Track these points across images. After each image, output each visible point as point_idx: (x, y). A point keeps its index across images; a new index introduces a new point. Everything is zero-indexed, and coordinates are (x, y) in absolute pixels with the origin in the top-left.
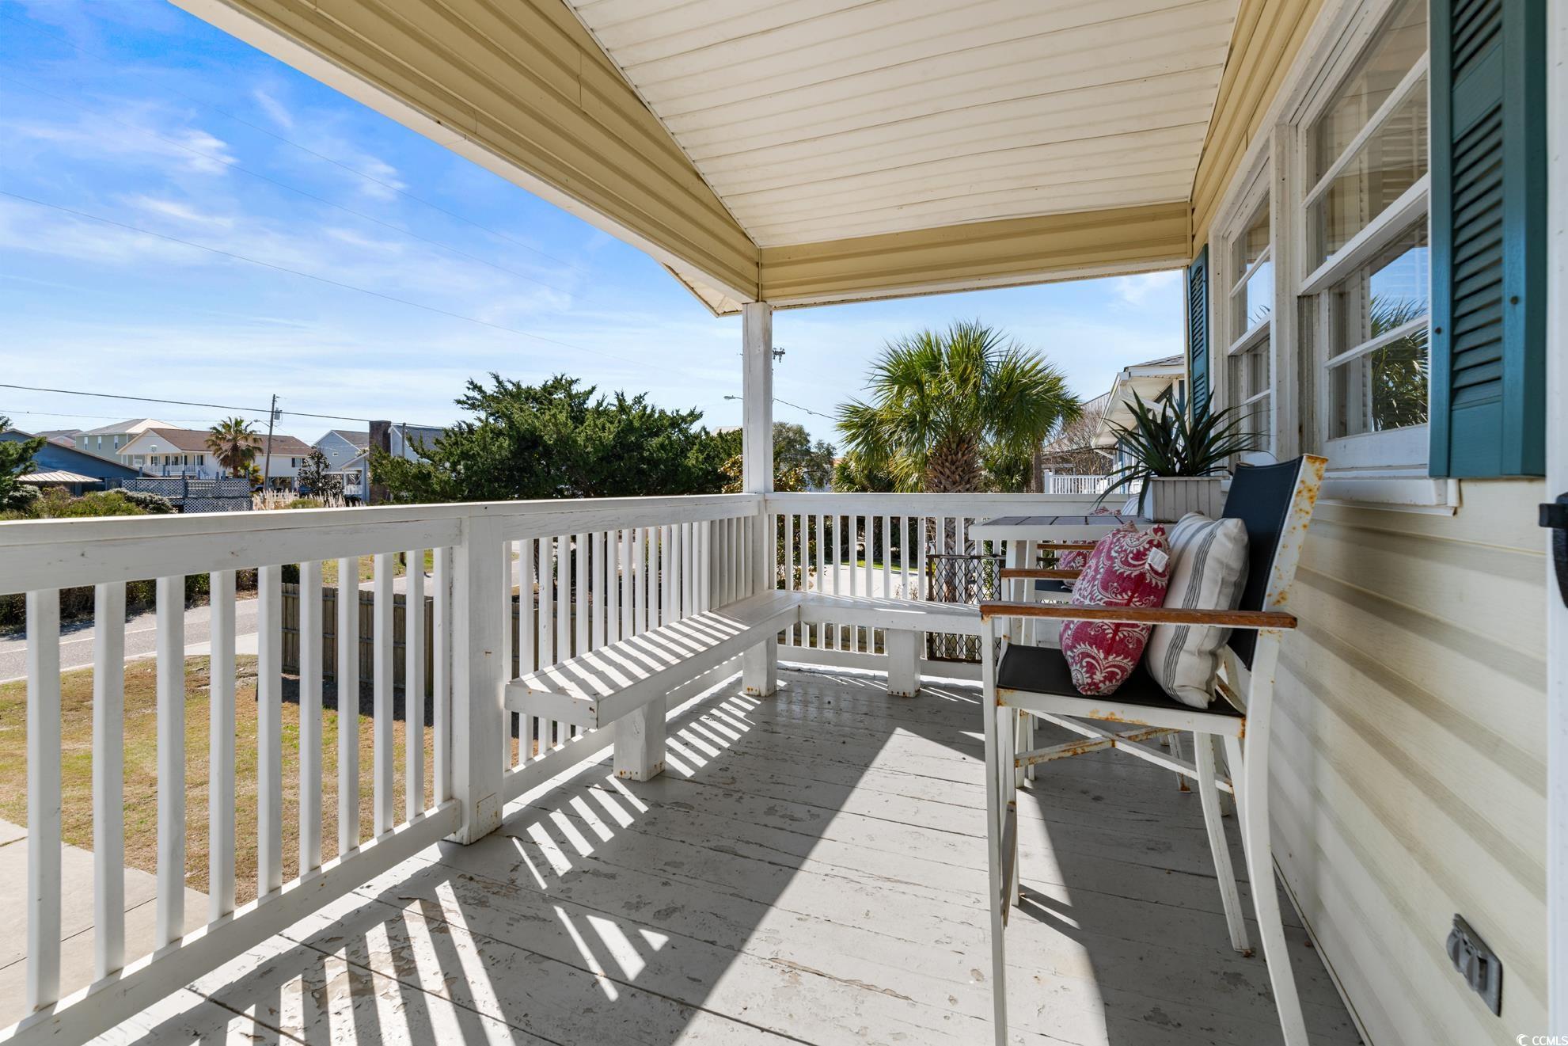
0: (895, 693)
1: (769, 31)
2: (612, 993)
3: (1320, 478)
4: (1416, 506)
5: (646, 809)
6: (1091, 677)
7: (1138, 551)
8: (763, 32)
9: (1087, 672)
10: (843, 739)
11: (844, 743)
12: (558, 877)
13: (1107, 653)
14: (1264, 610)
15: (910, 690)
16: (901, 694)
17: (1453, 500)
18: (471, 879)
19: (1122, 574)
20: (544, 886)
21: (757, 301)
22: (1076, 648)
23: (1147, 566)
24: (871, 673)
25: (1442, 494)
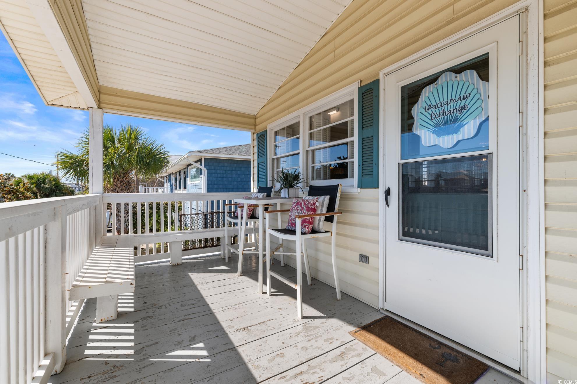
0: (174, 265)
1: (166, 20)
2: (209, 360)
3: (341, 188)
4: (345, 192)
5: (133, 325)
6: (308, 230)
7: (314, 203)
8: (163, 19)
9: (307, 229)
10: (176, 281)
11: (177, 282)
12: (134, 355)
13: (310, 224)
14: (335, 212)
15: (180, 262)
16: (177, 264)
17: (359, 192)
18: (89, 377)
19: (311, 208)
20: (133, 359)
21: (98, 108)
22: (303, 225)
23: (316, 206)
24: (156, 261)
25: (358, 191)
